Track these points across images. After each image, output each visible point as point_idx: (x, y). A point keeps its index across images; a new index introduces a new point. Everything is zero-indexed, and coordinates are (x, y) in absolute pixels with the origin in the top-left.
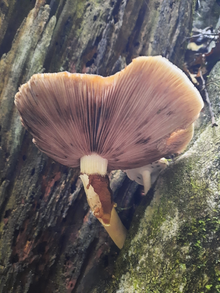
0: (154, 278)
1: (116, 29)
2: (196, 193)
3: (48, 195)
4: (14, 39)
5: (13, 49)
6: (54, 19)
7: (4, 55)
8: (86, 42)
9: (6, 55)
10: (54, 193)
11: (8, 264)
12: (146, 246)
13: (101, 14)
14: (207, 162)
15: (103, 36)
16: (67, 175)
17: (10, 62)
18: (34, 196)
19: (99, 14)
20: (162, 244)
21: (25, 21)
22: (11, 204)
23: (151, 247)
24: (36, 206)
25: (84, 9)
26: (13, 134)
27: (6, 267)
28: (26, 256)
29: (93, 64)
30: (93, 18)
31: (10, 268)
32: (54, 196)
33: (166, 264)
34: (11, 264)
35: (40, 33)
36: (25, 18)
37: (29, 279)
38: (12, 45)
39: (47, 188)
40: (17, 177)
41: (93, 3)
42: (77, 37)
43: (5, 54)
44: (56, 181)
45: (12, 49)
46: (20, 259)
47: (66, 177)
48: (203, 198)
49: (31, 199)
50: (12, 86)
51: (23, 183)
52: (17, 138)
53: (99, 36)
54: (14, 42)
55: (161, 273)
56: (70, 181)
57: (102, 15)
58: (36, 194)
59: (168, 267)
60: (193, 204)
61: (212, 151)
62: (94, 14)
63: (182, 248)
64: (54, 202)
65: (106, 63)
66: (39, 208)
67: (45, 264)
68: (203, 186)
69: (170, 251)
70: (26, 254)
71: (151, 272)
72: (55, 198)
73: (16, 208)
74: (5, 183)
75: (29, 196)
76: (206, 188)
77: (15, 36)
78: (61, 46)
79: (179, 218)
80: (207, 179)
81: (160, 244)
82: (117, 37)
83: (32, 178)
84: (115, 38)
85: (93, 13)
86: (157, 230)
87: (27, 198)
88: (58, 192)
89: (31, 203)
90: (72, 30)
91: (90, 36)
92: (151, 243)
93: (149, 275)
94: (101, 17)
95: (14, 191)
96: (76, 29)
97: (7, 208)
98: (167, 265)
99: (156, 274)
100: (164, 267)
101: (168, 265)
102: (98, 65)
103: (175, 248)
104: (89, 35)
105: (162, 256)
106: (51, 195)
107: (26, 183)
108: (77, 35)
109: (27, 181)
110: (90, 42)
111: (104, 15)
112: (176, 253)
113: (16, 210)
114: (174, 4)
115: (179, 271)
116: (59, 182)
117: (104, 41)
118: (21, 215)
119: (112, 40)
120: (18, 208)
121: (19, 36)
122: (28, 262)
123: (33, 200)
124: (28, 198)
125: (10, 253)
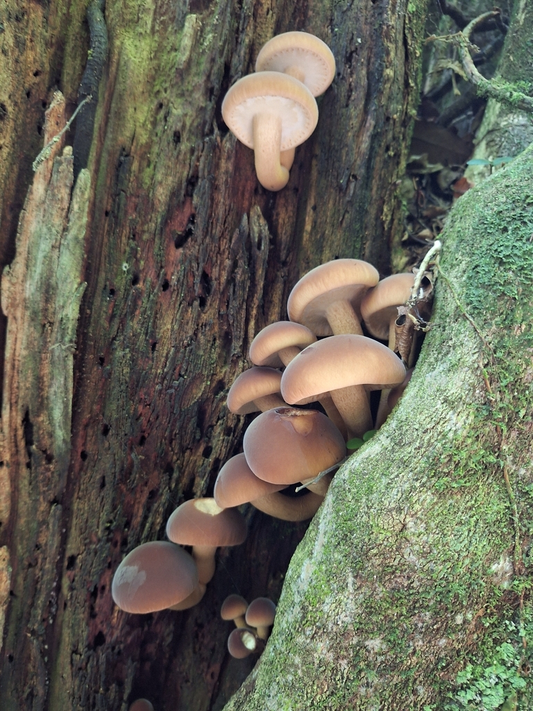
0: (319, 696)
1: (226, 150)
2: (381, 542)
3: (139, 519)
4: (18, 235)
5: (20, 254)
6: (85, 175)
7: (7, 268)
8: (166, 197)
9: (10, 268)
10: (151, 514)
11: (86, 652)
12: (300, 639)
13: (188, 124)
14: (403, 474)
15: (200, 174)
16: (171, 475)
17: (20, 280)
18: (112, 528)
19: (184, 126)
20: (328, 636)
21: (32, 193)
22: (74, 546)
23: (308, 641)
24: (119, 544)
25: (152, 119)
26: (51, 419)
27: (83, 657)
28: (117, 633)
29: (190, 239)
30: (171, 139)
31: (91, 658)
32: (150, 520)
33: (340, 670)
34: (92, 651)
35: (64, 214)
36: (30, 186)
37: (130, 671)
38: (17, 246)
39: (136, 506)
40: (76, 495)
41: (169, 101)
42: (145, 187)
43: (8, 266)
44: (151, 489)
45: (17, 254)
46: (108, 640)
47: (170, 479)
48: (397, 551)
49: (107, 533)
50: (32, 329)
51: (89, 505)
52: (59, 426)
53: (192, 177)
54: (19, 240)
55: (331, 688)
56: (181, 485)
57: (191, 125)
58: (115, 523)
59: (345, 676)
60: (378, 562)
61: (415, 449)
62: (173, 129)
63: (367, 643)
64: (153, 531)
65: (217, 231)
66: (126, 546)
67: (158, 642)
68: (393, 527)
69: (346, 648)
70: (117, 629)
71: (312, 686)
72: (153, 524)
73: (83, 553)
74: (55, 511)
75: (101, 528)
76: (402, 531)
77: (19, 227)
78: (116, 217)
79: (355, 590)
80: (401, 513)
81: (325, 636)
82: (231, 168)
83: (102, 494)
84: (227, 172)
85: (171, 127)
86: (317, 611)
87: (99, 533)
88: (157, 511)
89: (108, 540)
90: (132, 175)
91: (173, 182)
92: (308, 633)
93: (309, 691)
94: (190, 131)
95: (74, 522)
96: (141, 170)
97: (68, 554)
98: (343, 674)
99: (322, 689)
100: (336, 675)
101: (346, 671)
102: (199, 240)
103: (355, 642)
104: (170, 179)
105: (330, 657)
106: (145, 518)
107: (92, 504)
108: (146, 183)
109: (94, 502)
110: (174, 194)
111: (195, 124)
112: (358, 652)
113: (84, 555)
114: (354, 55)
115: (368, 683)
116: (158, 490)
117: (203, 184)
118: (94, 565)
119: (222, 179)
120: (87, 553)
121: (25, 225)
122: (121, 642)
123: (111, 535)
124: (102, 531)
125: (86, 633)
